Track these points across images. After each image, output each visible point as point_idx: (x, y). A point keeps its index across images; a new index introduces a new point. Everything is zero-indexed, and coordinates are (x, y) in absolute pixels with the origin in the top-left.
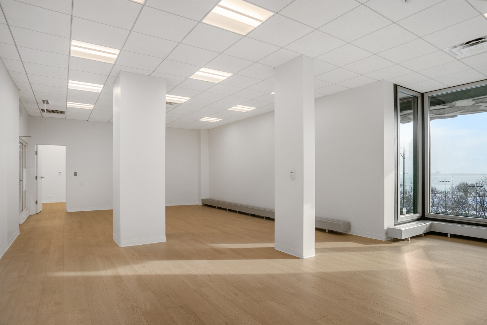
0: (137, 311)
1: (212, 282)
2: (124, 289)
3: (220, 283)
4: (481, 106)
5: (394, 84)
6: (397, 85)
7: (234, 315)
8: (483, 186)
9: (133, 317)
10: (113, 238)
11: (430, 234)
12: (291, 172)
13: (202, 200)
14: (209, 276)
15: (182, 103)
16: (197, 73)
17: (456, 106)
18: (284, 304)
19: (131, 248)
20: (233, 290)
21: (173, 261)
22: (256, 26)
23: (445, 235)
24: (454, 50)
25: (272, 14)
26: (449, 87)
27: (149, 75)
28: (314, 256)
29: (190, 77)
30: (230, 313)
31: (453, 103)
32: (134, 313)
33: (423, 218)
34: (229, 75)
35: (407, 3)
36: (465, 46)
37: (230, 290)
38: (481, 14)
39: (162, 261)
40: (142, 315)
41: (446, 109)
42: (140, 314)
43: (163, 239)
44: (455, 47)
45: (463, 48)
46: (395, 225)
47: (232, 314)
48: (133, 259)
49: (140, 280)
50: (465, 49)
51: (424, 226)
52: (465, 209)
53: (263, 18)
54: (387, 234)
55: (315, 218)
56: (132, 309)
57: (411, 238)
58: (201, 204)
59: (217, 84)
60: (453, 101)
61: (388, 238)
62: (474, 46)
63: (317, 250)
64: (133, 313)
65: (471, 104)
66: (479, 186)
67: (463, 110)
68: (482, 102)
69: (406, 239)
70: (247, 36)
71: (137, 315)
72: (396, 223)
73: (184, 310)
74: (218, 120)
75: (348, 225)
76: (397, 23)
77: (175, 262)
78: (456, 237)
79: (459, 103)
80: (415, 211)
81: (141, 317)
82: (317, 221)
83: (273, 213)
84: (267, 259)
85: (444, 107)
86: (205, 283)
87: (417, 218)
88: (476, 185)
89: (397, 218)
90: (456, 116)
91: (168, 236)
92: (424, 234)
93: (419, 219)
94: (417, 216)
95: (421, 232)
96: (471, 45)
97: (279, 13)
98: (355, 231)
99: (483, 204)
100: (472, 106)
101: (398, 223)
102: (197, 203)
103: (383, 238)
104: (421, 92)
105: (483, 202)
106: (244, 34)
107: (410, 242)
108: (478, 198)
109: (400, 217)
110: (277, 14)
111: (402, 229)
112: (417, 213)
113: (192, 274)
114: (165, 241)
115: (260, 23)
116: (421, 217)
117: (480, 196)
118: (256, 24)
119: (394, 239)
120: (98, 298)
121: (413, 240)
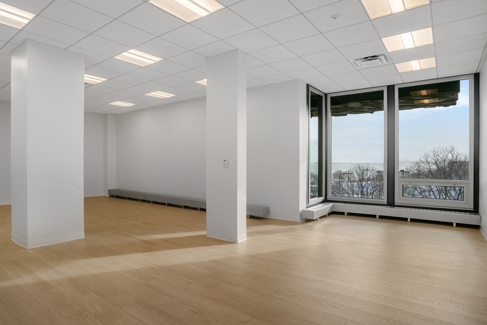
0: (87, 315)
1: (159, 274)
2: (57, 295)
3: (167, 274)
4: (365, 108)
5: (307, 84)
6: (309, 85)
7: (196, 302)
8: (352, 173)
9: (85, 322)
10: (12, 240)
11: (333, 213)
12: (224, 161)
13: (109, 191)
14: (152, 268)
15: (95, 84)
16: (125, 54)
17: (348, 106)
18: (238, 285)
19: (42, 249)
20: (183, 279)
21: (103, 258)
22: (202, 16)
23: (343, 213)
24: (356, 62)
25: (222, 7)
26: (346, 90)
27: (65, 49)
28: (246, 240)
29: (114, 57)
30: (191, 301)
31: (346, 104)
32: (85, 318)
33: (326, 201)
34: (158, 59)
35: (335, 19)
36: (363, 60)
37: (180, 280)
38: (380, 38)
39: (90, 259)
40: (95, 318)
41: (341, 109)
42: (92, 318)
43: (81, 235)
44: (357, 60)
45: (363, 62)
46: (307, 208)
47: (194, 302)
48: (52, 261)
49: (74, 282)
50: (364, 63)
51: (328, 207)
52: (340, 193)
53: (212, 9)
54: (301, 215)
55: (247, 206)
56: (79, 314)
57: (320, 218)
58: (107, 195)
59: (143, 67)
60: (347, 103)
61: (302, 219)
62: (369, 62)
63: (249, 234)
64: (82, 318)
65: (358, 106)
66: (350, 173)
67: (352, 110)
68: (366, 105)
69: (316, 219)
70: (191, 24)
71: (89, 320)
72: (308, 206)
73: (141, 305)
74: (130, 105)
75: (267, 210)
76: (323, 34)
77: (107, 259)
78: (350, 214)
79: (352, 105)
80: (320, 195)
81: (95, 321)
82: (249, 208)
83: (205, 203)
84: (204, 246)
85: (339, 107)
86: (151, 276)
87: (321, 201)
88: (348, 173)
89: (308, 201)
90: (346, 115)
91: (87, 231)
92: (328, 214)
93: (323, 202)
94: (322, 199)
95: (326, 213)
96: (368, 60)
97: (229, 7)
98: (273, 215)
99: (353, 188)
100: (359, 108)
101: (309, 206)
102: (102, 194)
103: (298, 219)
104: (325, 93)
105: (353, 187)
106: (188, 22)
107: (319, 221)
108: (349, 183)
109: (311, 200)
110: (227, 8)
111: (314, 211)
112: (321, 196)
113: (133, 268)
114: (84, 237)
115: (208, 14)
116: (324, 200)
117: (350, 182)
118: (204, 14)
119: (307, 220)
120: (27, 310)
121: (322, 219)
